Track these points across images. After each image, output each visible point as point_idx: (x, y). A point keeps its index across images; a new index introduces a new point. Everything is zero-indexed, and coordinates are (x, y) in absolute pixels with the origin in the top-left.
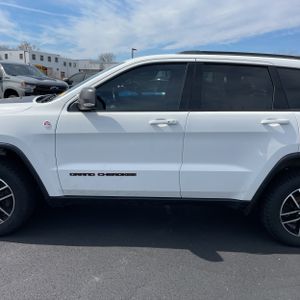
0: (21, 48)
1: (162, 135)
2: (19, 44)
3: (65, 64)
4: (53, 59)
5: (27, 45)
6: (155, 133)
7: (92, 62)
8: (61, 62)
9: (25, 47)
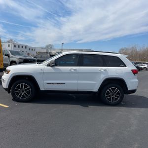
0: (8, 42)
1: (72, 73)
2: (8, 40)
3: (30, 49)
4: (24, 47)
5: (11, 40)
6: (70, 72)
7: (43, 48)
8: (28, 49)
9: (10, 41)
